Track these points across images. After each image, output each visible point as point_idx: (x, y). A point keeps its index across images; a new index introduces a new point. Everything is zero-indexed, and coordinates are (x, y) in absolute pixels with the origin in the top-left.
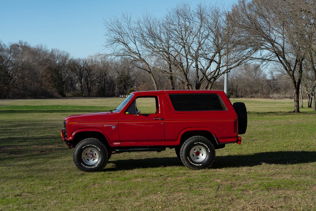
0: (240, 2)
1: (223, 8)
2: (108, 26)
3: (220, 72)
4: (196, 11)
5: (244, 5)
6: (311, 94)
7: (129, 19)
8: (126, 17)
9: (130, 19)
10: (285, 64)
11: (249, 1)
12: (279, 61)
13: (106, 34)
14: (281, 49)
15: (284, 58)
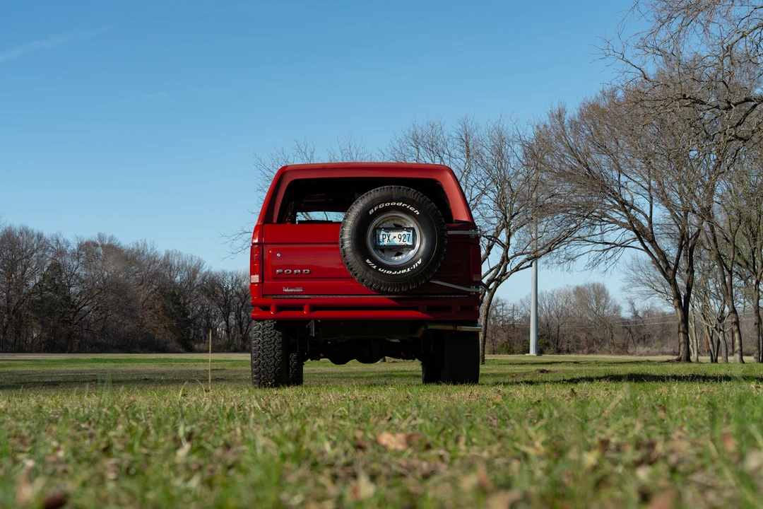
0: (552, 116)
1: (515, 128)
2: (264, 171)
3: (509, 266)
4: (455, 135)
5: (562, 123)
6: (715, 328)
7: (309, 155)
8: (303, 150)
9: (312, 153)
10: (655, 254)
11: (572, 114)
12: (642, 248)
13: (259, 188)
14: (645, 222)
15: (653, 241)
